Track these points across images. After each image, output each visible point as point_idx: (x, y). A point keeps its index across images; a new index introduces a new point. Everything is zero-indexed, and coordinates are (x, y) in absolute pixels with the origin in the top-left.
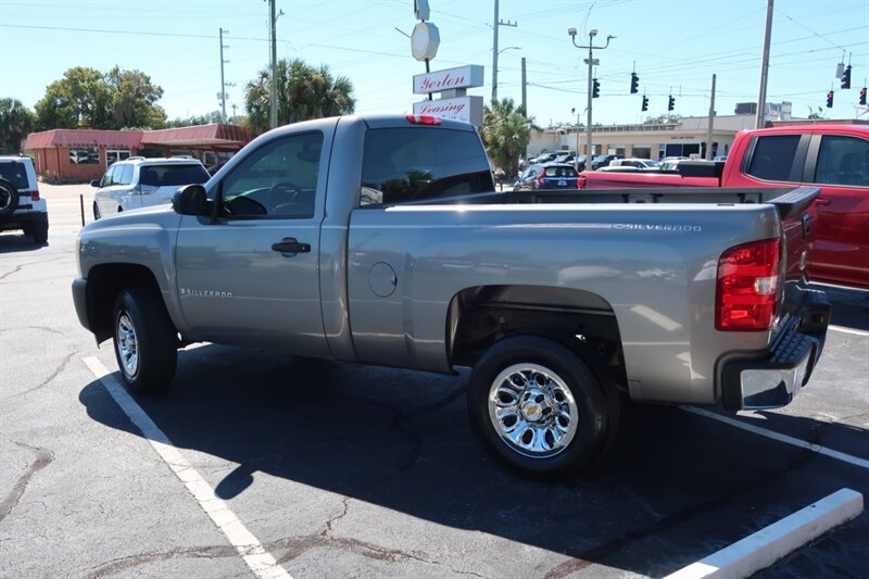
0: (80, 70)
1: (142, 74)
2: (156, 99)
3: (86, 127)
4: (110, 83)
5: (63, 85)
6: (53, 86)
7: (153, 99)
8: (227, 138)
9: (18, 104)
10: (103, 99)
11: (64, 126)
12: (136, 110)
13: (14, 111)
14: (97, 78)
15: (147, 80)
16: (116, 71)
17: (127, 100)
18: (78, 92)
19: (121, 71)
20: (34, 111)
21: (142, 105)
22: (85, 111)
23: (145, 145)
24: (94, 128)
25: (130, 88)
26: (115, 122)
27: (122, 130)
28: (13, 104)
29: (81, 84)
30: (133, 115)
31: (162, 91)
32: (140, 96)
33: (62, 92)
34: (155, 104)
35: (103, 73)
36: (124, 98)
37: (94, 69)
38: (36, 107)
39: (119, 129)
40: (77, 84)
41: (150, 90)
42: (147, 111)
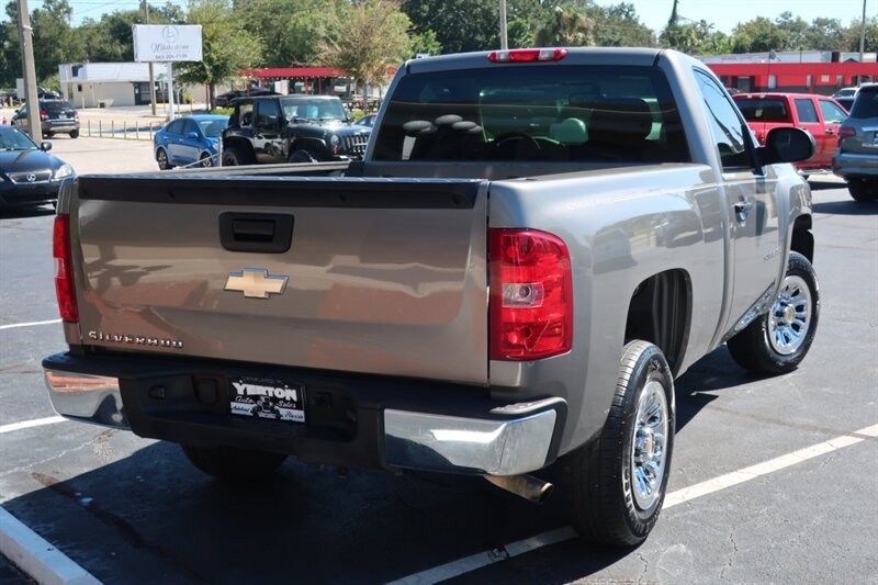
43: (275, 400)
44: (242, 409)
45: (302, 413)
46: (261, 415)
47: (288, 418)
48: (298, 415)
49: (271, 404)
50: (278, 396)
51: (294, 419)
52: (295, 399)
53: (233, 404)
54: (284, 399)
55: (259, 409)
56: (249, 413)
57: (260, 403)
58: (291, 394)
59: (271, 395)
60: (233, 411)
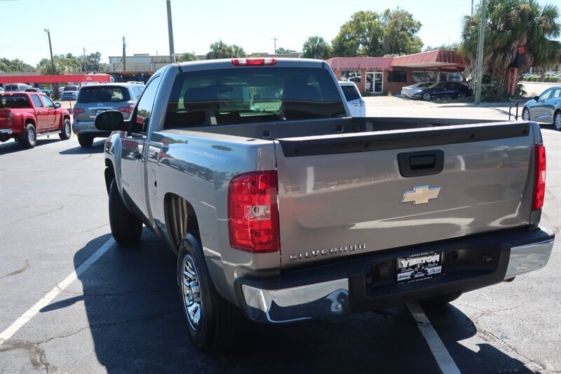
0: (362, 13)
1: (406, 14)
2: (416, 31)
3: (365, 55)
4: (382, 21)
5: (350, 25)
6: (344, 26)
7: (414, 31)
8: (445, 61)
9: (321, 40)
10: (377, 33)
11: (349, 55)
12: (399, 40)
13: (318, 45)
14: (374, 18)
15: (410, 17)
16: (388, 12)
17: (393, 33)
18: (360, 30)
19: (391, 12)
20: (331, 44)
21: (403, 37)
22: (365, 44)
23: (394, 67)
24: (370, 56)
25: (396, 24)
26: (384, 50)
27: (385, 56)
28: (318, 41)
29: (362, 23)
30: (397, 45)
31: (420, 25)
32: (403, 29)
33: (350, 29)
34: (415, 35)
35: (379, 14)
36: (391, 32)
37: (373, 12)
38: (332, 42)
39: (382, 56)
40: (360, 23)
41: (411, 25)
42: (407, 41)
43: (426, 264)
44: (405, 276)
45: (440, 267)
46: (416, 276)
47: (432, 273)
48: (438, 269)
49: (423, 268)
50: (428, 261)
51: (435, 273)
52: (438, 260)
53: (399, 275)
54: (432, 263)
55: (416, 272)
56: (409, 278)
57: (416, 269)
58: (436, 258)
59: (424, 262)
60: (398, 280)
